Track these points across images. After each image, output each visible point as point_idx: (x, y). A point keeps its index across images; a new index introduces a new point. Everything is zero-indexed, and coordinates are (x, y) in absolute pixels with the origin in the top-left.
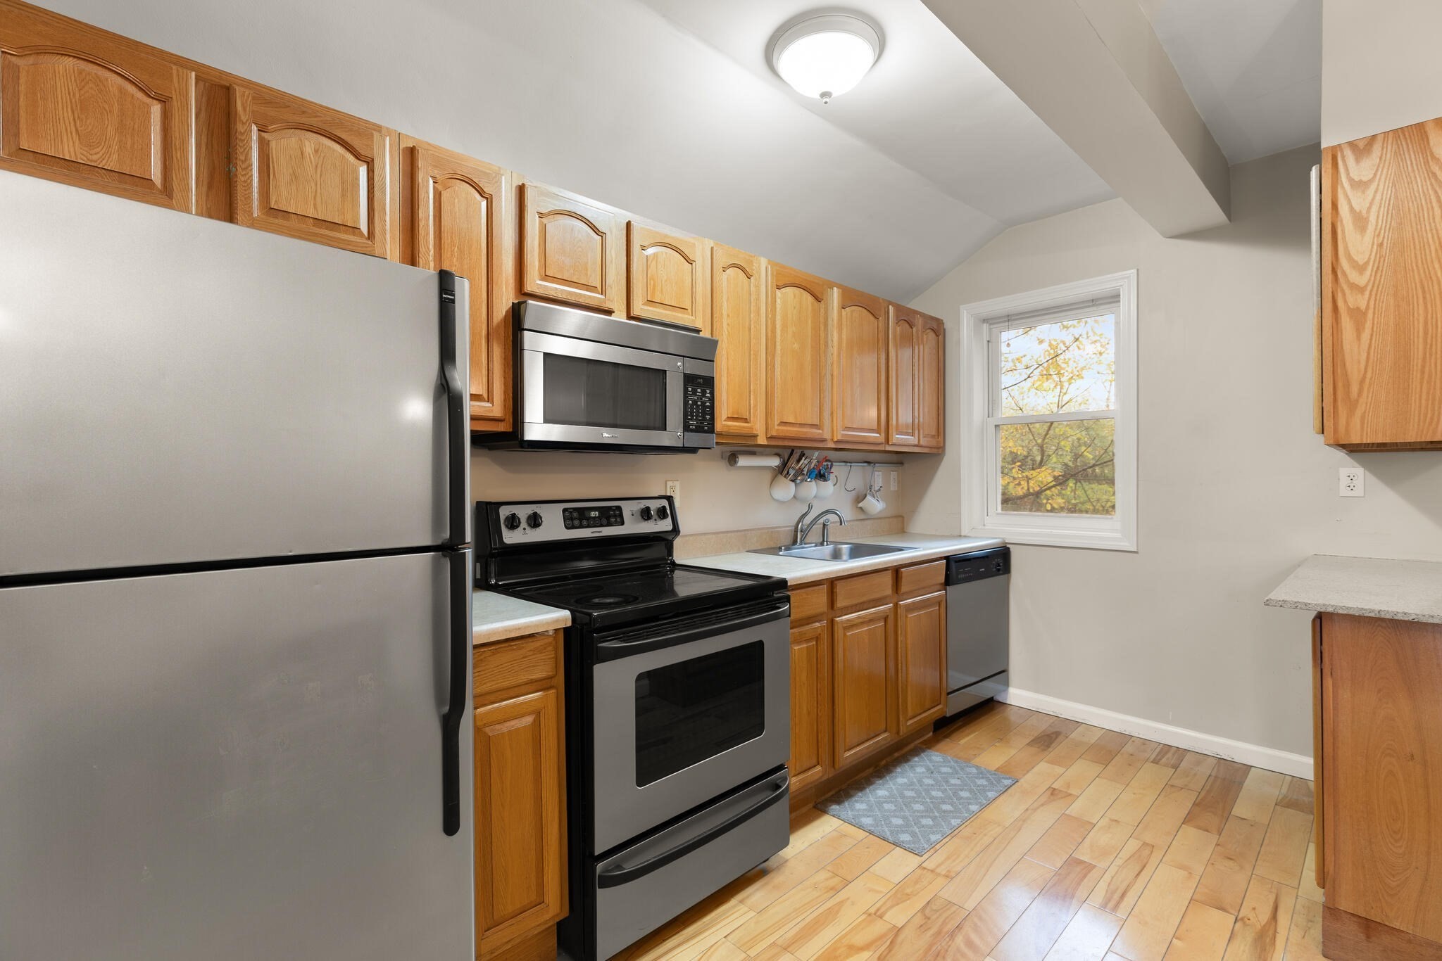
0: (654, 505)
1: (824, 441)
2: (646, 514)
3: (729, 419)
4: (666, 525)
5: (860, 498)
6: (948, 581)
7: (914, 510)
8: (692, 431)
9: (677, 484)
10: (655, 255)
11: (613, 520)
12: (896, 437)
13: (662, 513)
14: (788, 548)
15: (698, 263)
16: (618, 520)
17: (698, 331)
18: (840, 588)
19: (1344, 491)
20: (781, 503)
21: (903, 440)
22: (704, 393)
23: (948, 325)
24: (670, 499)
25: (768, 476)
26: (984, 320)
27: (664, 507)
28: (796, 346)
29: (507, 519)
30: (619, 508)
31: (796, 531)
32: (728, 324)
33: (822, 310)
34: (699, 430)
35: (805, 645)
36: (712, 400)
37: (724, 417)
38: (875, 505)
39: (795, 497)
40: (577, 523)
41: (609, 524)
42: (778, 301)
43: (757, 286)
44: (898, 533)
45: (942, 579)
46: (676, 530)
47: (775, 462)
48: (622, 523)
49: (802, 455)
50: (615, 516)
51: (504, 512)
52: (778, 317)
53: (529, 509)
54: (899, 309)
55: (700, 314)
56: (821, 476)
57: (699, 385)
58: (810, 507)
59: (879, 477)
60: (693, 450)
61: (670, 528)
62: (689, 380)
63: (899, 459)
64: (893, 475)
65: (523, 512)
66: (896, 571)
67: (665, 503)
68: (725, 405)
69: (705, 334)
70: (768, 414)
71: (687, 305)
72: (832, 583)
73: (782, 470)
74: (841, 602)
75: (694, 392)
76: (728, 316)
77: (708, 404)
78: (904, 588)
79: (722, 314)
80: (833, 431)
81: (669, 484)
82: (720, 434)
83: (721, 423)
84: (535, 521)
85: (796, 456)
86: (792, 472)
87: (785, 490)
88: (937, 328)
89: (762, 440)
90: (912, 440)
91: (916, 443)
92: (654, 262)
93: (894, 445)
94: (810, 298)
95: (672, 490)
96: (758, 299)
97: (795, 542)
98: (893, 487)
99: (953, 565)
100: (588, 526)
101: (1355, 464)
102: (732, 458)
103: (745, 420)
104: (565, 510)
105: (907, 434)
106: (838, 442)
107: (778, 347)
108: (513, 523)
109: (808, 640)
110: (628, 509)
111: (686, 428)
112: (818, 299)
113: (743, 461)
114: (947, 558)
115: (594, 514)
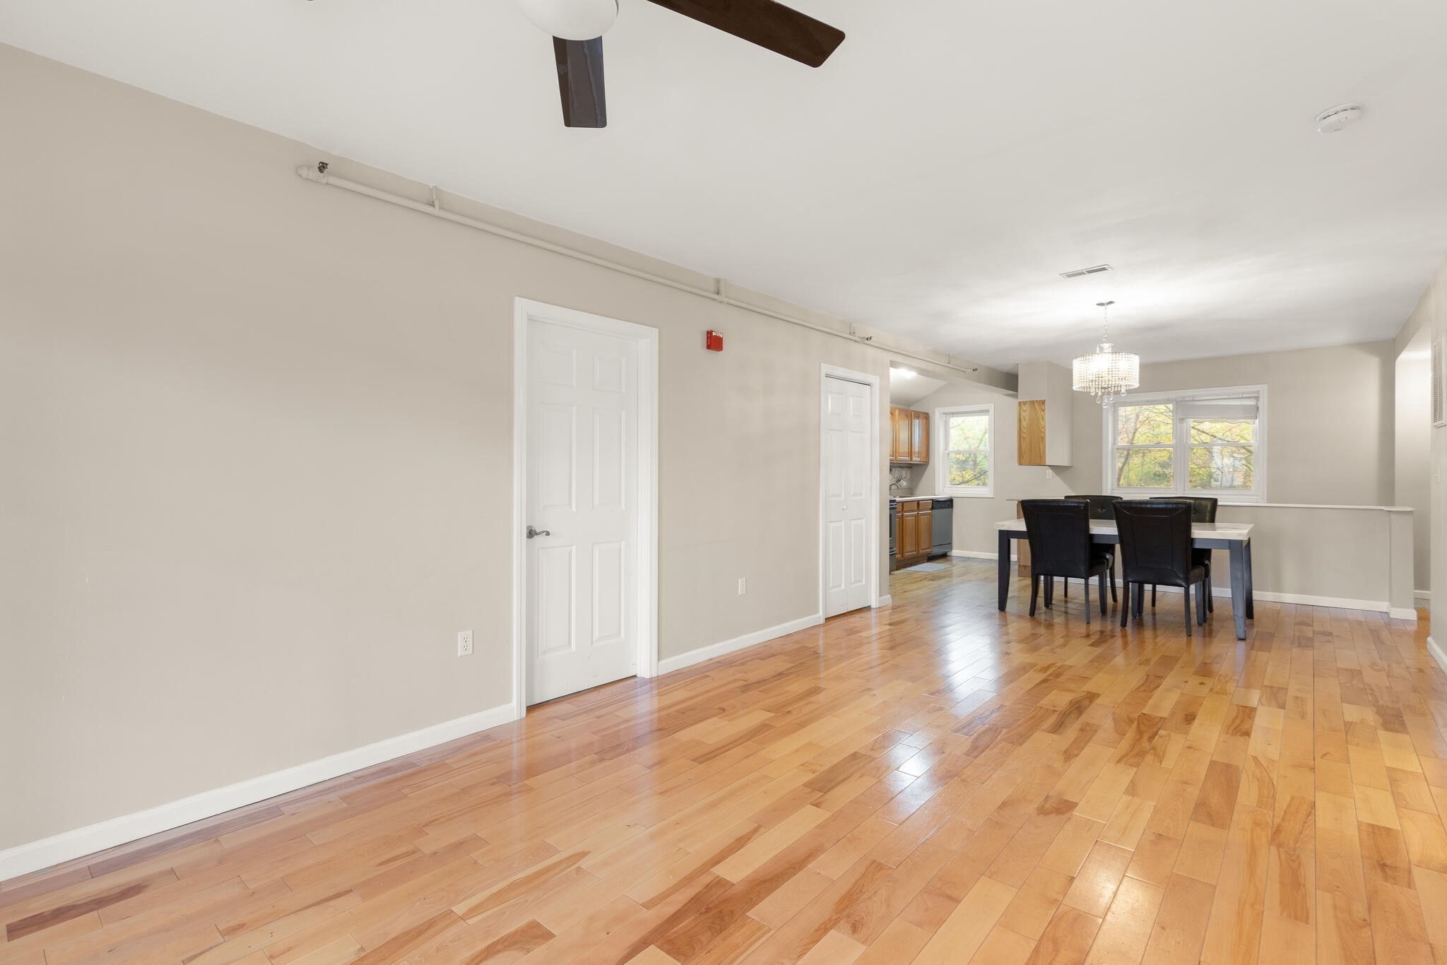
6: (932, 509)
7: (916, 486)
18: (905, 505)
19: (1048, 477)
21: (916, 459)
23: (930, 415)
26: (943, 414)
38: (904, 483)
54: (915, 411)
63: (910, 466)
64: (909, 472)
66: (918, 502)
72: (903, 503)
74: (905, 509)
78: (920, 508)
88: (926, 417)
90: (919, 459)
91: (920, 461)
98: (908, 477)
99: (934, 503)
105: (917, 457)
114: (932, 500)
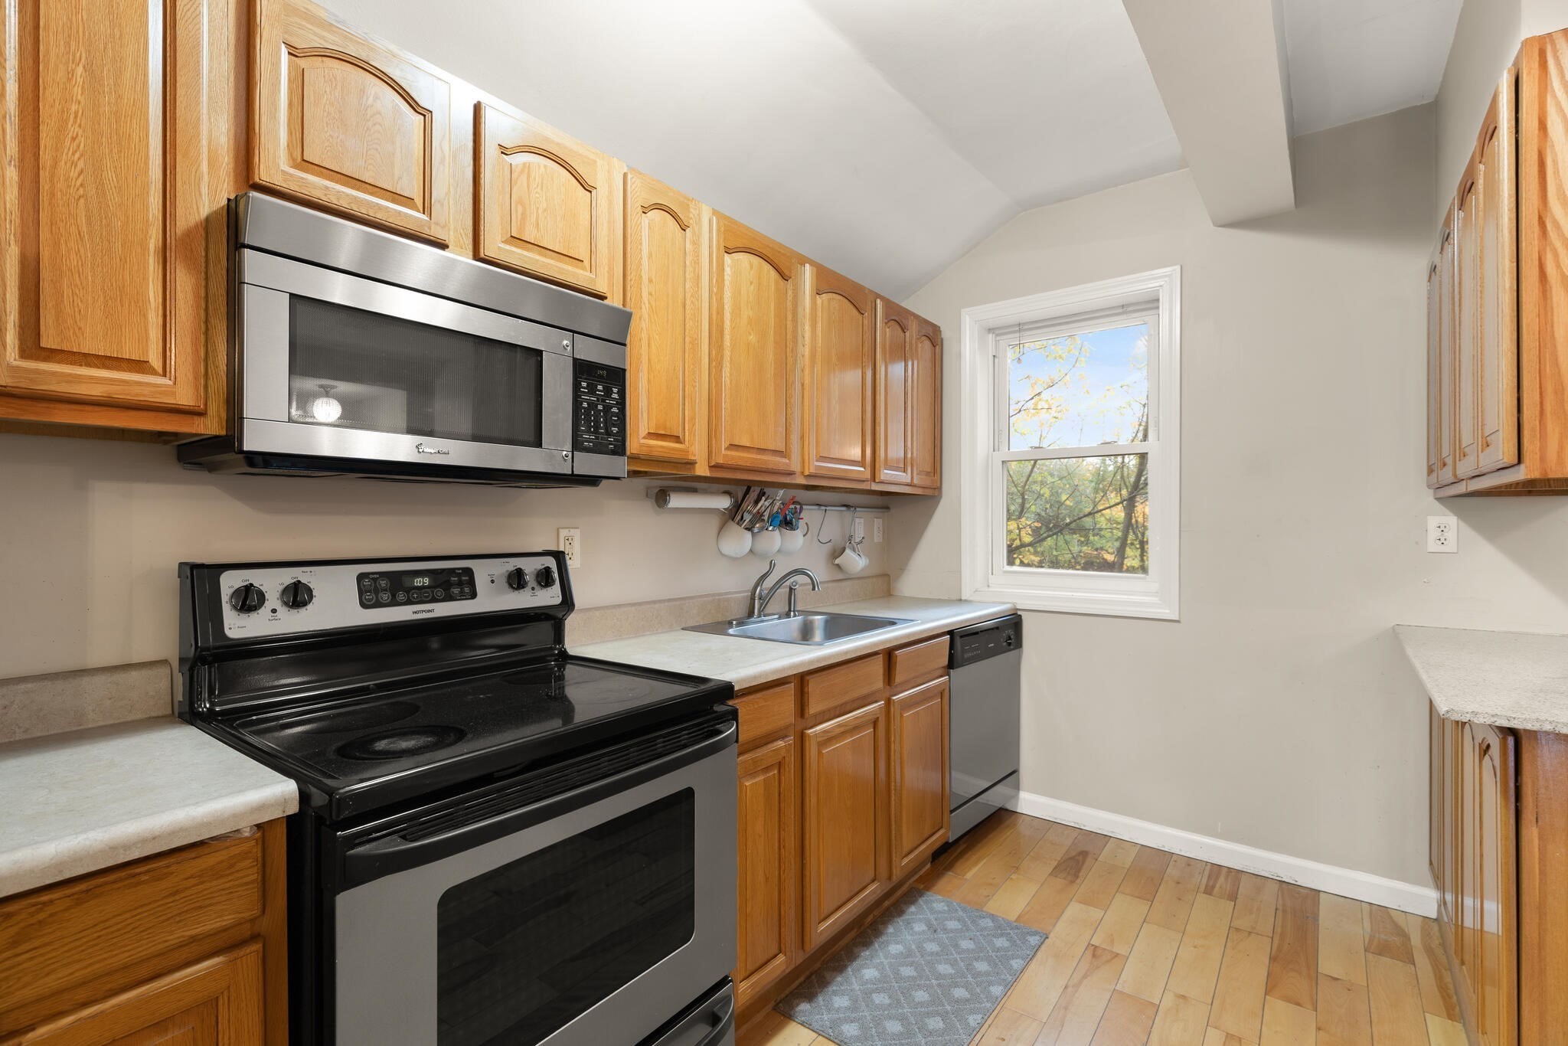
0: (530, 566)
1: (791, 474)
2: (517, 580)
3: (651, 435)
4: (551, 596)
5: (837, 553)
6: (952, 664)
7: (902, 568)
8: (588, 450)
9: (576, 534)
10: (527, 168)
11: (456, 591)
12: (886, 474)
13: (544, 578)
14: (741, 623)
15: (601, 192)
16: (467, 590)
17: (603, 298)
18: (813, 686)
19: (1432, 546)
20: (734, 559)
21: (893, 478)
22: (608, 392)
23: (946, 334)
24: (559, 556)
25: (714, 522)
26: (989, 329)
27: (548, 570)
28: (752, 338)
29: (236, 593)
30: (469, 572)
31: (753, 599)
32: (650, 294)
33: (790, 293)
34: (598, 449)
35: (761, 778)
36: (622, 403)
37: (643, 432)
38: (856, 561)
39: (751, 550)
40: (385, 597)
41: (450, 598)
42: (728, 270)
43: (696, 243)
44: (883, 597)
45: (945, 661)
46: (568, 602)
47: (724, 503)
48: (473, 595)
49: (762, 494)
50: (460, 584)
51: (230, 582)
52: (728, 294)
53: (288, 576)
54: (889, 305)
55: (603, 270)
56: (788, 524)
57: (600, 378)
58: (772, 565)
59: (861, 525)
60: (592, 481)
61: (558, 600)
62: (583, 369)
63: (885, 501)
64: (878, 523)
65: (273, 583)
66: (889, 655)
67: (551, 563)
68: (645, 415)
69: (614, 301)
70: (712, 433)
71: (582, 253)
72: (801, 681)
73: (734, 514)
74: (814, 707)
75: (592, 390)
76: (650, 281)
77: (615, 410)
78: (899, 677)
79: (641, 277)
80: (802, 463)
81: (563, 533)
82: (634, 458)
83: (638, 440)
84: (297, 596)
85: (753, 495)
86: (747, 518)
87: (738, 541)
88: (933, 336)
89: (702, 470)
90: (904, 477)
91: (909, 481)
92: (524, 178)
93: (882, 482)
94: (773, 273)
95: (567, 543)
96: (697, 262)
97: (751, 614)
98: (878, 538)
99: (958, 642)
100: (409, 602)
101: (1447, 512)
102: (661, 497)
103: (677, 439)
104: (361, 577)
105: (897, 469)
106: (810, 476)
107: (727, 337)
108: (249, 600)
109: (767, 769)
110: (483, 572)
111: (577, 445)
112: (784, 277)
113: (676, 501)
114: (951, 633)
115: (419, 582)
